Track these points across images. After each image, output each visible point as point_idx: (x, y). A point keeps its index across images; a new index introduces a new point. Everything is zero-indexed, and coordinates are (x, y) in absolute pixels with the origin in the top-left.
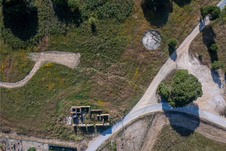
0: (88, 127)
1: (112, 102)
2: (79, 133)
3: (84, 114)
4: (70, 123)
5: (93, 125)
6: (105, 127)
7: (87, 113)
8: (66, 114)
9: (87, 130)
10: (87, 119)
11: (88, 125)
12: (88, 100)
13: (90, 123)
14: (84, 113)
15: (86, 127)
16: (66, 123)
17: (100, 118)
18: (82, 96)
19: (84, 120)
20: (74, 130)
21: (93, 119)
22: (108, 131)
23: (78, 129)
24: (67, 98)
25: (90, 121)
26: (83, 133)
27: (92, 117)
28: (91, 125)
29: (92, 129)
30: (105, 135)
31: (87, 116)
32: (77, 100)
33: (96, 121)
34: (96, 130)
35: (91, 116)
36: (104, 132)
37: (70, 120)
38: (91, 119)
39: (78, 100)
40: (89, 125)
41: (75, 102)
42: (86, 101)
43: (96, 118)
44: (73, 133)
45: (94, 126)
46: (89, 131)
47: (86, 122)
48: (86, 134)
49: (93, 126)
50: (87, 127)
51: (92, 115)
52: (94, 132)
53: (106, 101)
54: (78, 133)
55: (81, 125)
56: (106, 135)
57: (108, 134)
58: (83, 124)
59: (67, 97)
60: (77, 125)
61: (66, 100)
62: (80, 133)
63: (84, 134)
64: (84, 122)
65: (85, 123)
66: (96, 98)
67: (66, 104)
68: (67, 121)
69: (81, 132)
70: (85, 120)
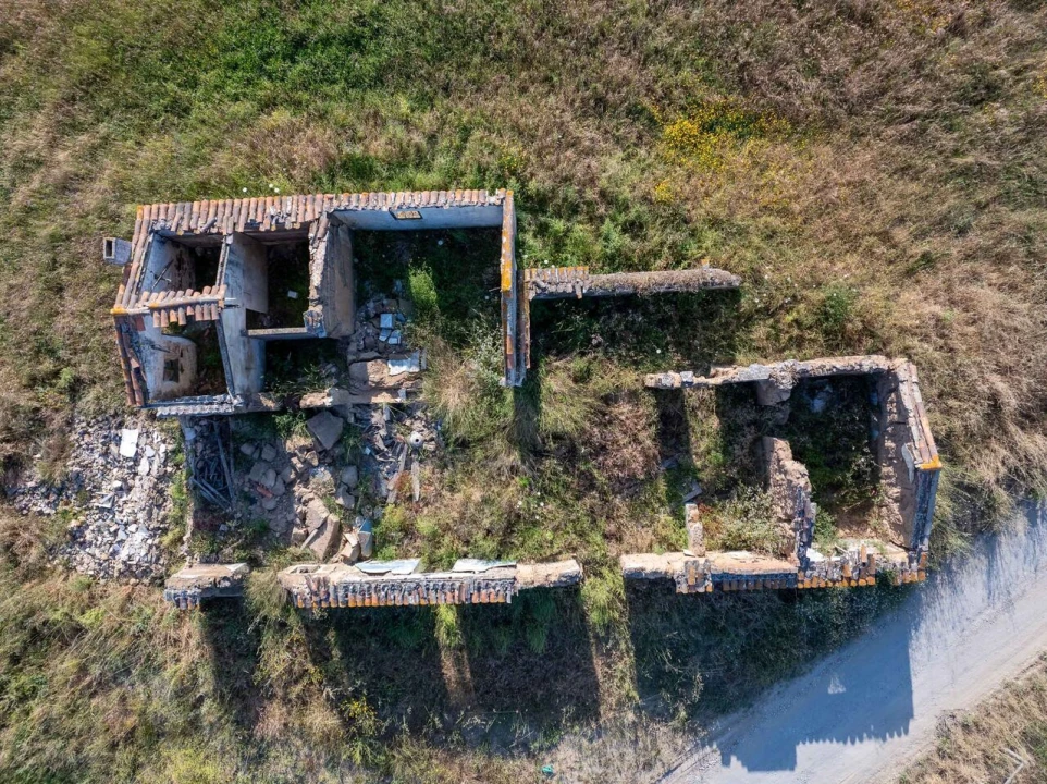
0: (475, 616)
1: (915, 139)
2: (304, 733)
3: (395, 372)
4: (136, 545)
5: (569, 566)
6: (808, 610)
7: (460, 342)
8: (67, 375)
9: (449, 671)
10: (455, 449)
11: (469, 568)
12: (462, 111)
13: (509, 536)
14: (398, 353)
15: (426, 615)
16: (75, 537)
17: (705, 432)
18: (354, 42)
19: (390, 485)
20: (205, 674)
21: (570, 455)
22: (837, 687)
23: (277, 659)
24: (91, 84)
25: (513, 495)
26: (367, 723)
27: (561, 410)
28: (530, 574)
29: (539, 643)
30: (786, 761)
31: (453, 398)
32: (268, 105)
33: (630, 486)
34: (616, 676)
35: (529, 393)
36: (780, 703)
37: (140, 493)
38: (534, 450)
39: (281, 116)
40: (494, 571)
41: (222, 157)
42: (428, 119)
43: (634, 447)
44: (194, 725)
45: (598, 593)
46: (485, 693)
47: (424, 525)
48: (435, 741)
49: (571, 588)
50: (448, 616)
51: (556, 379)
52: (587, 709)
53: (799, 127)
54: (273, 719)
55: (339, 574)
56: (805, 752)
57: (848, 732)
58: (375, 547)
59: (82, 64)
60: (260, 577)
61: (76, 128)
62: (321, 719)
63: (389, 737)
64: (393, 515)
65: (407, 530)
66: (621, 67)
67: (66, 186)
68: (86, 499)
69: (336, 704)
70: (420, 476)
